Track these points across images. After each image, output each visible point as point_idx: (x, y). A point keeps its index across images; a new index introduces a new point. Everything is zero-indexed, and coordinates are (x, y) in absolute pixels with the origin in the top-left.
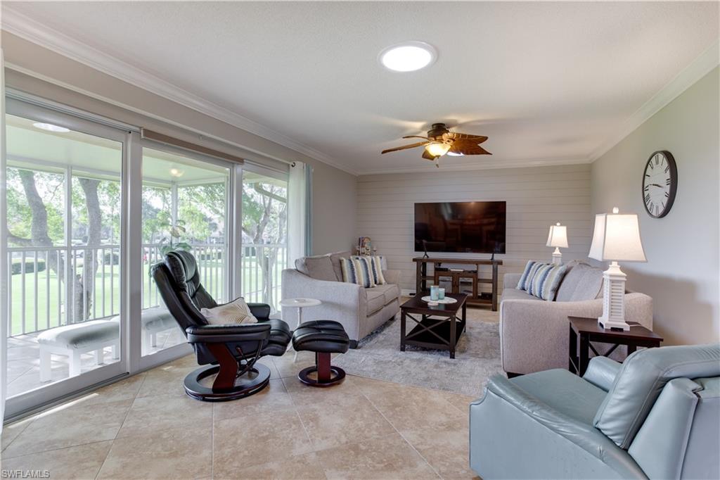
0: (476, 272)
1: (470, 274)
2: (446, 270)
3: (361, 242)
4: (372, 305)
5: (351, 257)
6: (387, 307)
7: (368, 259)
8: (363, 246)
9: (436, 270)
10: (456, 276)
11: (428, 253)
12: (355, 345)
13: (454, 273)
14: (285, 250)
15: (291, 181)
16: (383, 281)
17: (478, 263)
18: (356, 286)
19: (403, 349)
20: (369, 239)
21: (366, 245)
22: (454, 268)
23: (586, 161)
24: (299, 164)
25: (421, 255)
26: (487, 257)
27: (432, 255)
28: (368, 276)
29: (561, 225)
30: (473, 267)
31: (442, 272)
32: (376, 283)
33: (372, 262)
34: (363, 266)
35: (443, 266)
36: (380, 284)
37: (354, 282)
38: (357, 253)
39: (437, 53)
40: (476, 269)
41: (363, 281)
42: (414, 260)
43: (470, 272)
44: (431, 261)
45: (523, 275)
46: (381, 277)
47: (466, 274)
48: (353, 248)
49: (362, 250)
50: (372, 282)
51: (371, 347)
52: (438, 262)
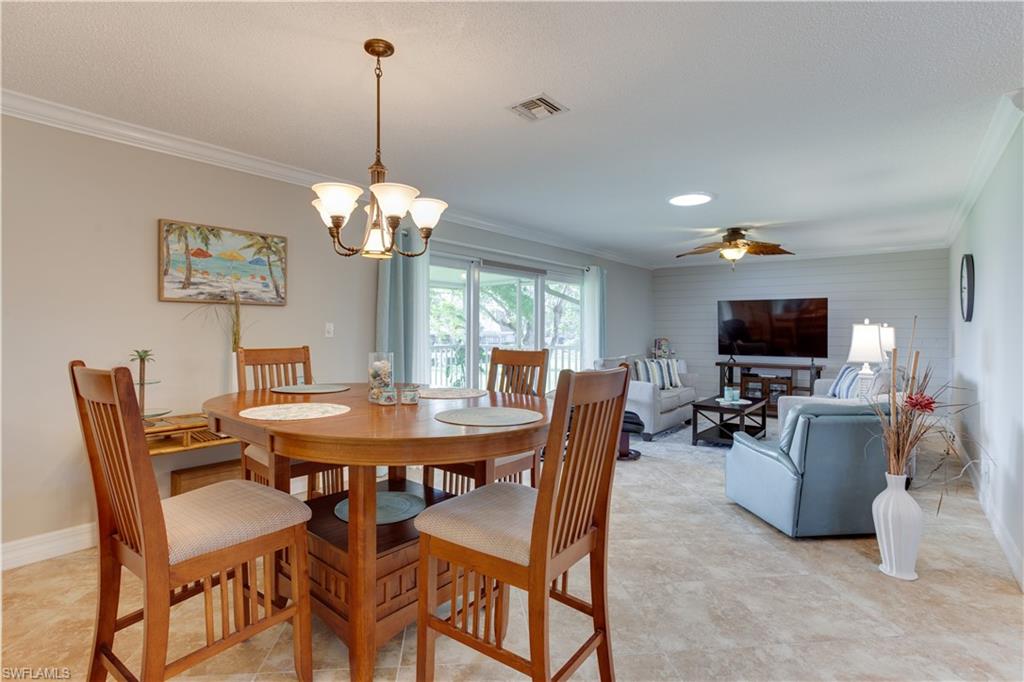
0: (789, 378)
1: (783, 381)
2: (756, 376)
3: (657, 344)
4: (667, 404)
5: (646, 360)
6: (683, 408)
7: (663, 362)
8: (659, 349)
9: (743, 375)
10: (766, 382)
11: (734, 357)
12: (648, 438)
13: (764, 379)
14: (579, 353)
15: (587, 286)
16: (679, 384)
17: (794, 368)
18: (651, 384)
19: (695, 444)
20: (666, 340)
21: (663, 348)
22: (764, 374)
23: (942, 245)
24: (594, 269)
25: (726, 358)
26: (806, 361)
27: (740, 359)
28: (663, 378)
29: (889, 326)
30: (787, 373)
31: (749, 378)
32: (671, 385)
33: (668, 364)
34: (658, 367)
35: (753, 371)
36: (676, 386)
37: (649, 380)
38: (652, 356)
39: (715, 196)
40: (789, 375)
41: (658, 383)
42: (717, 364)
43: (782, 378)
44: (738, 365)
45: (836, 381)
46: (676, 380)
47: (778, 380)
48: (649, 350)
49: (658, 353)
50: (667, 385)
51: (665, 442)
52: (746, 368)
